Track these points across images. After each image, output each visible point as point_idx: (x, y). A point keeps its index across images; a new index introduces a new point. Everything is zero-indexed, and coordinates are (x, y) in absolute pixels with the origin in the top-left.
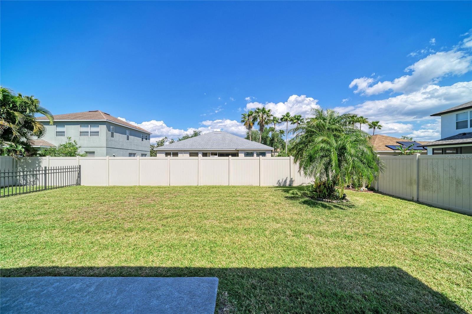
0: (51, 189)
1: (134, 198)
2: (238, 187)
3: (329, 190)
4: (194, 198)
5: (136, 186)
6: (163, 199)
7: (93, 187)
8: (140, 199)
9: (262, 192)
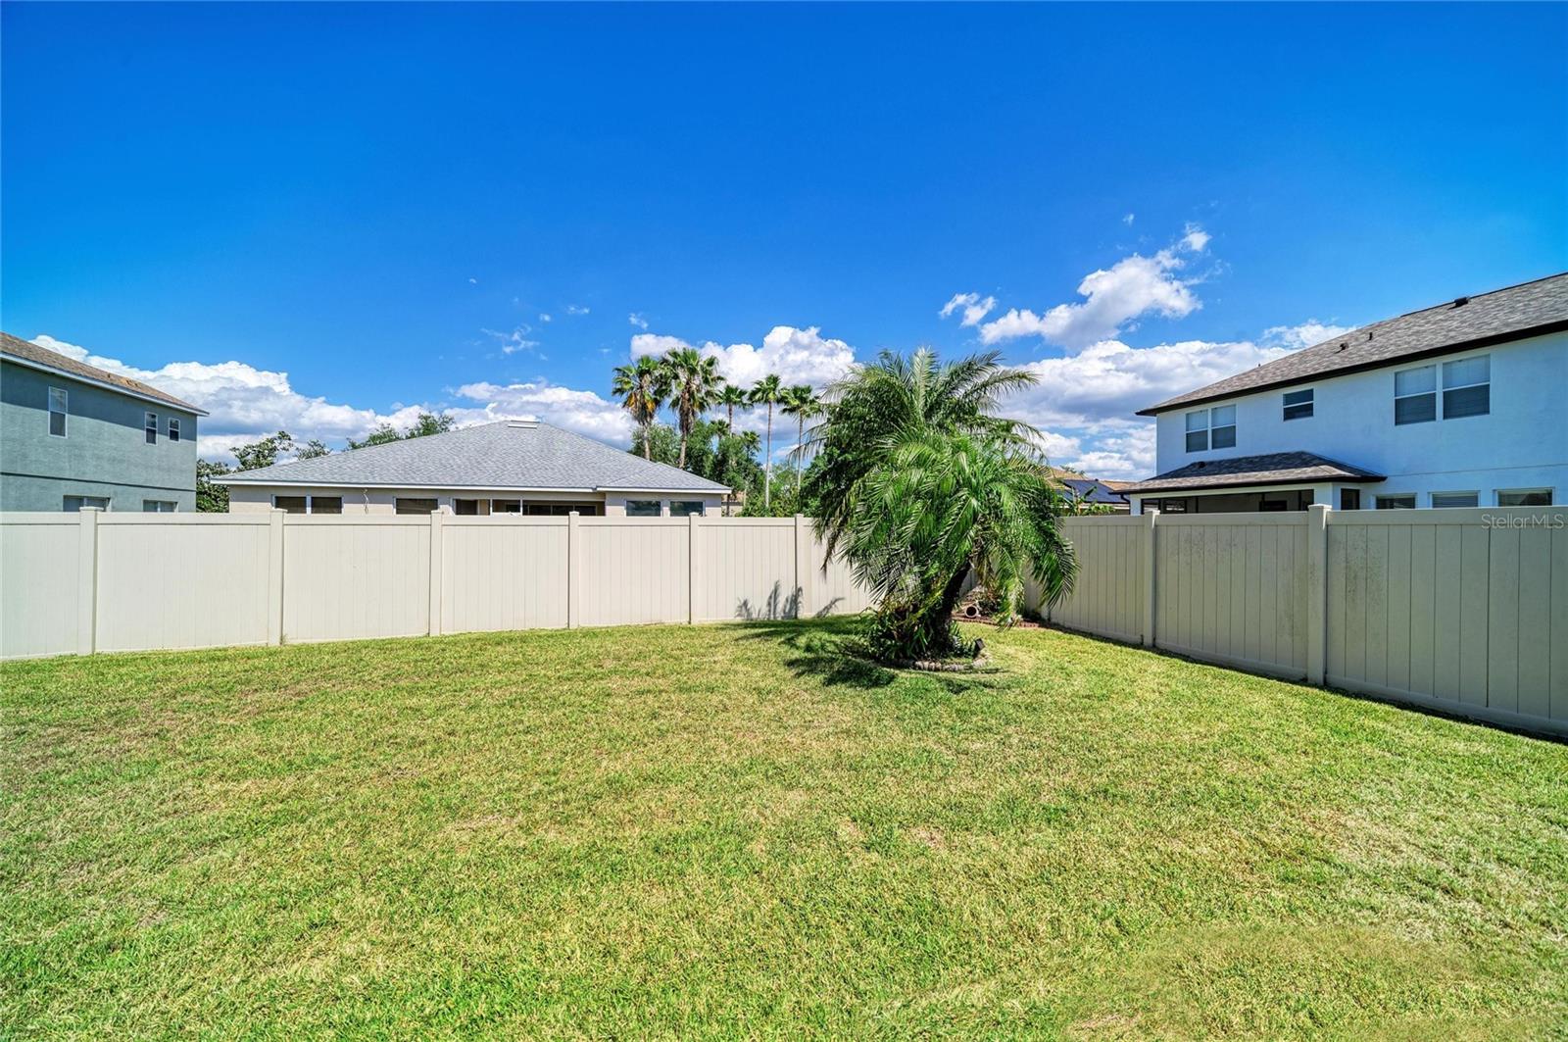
2: (609, 633)
3: (932, 631)
4: (400, 700)
6: (219, 722)
9: (702, 650)
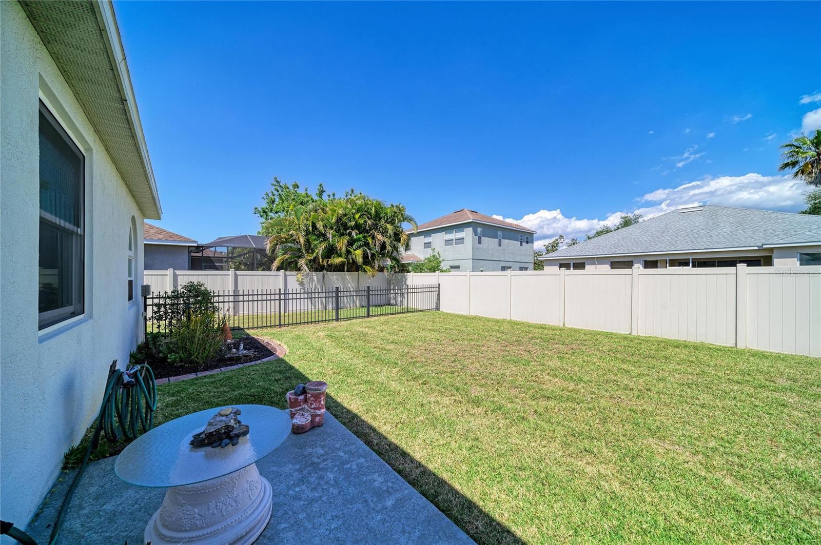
0: (412, 312)
1: (497, 341)
2: (781, 358)
4: (618, 364)
5: (506, 319)
6: (546, 353)
7: (452, 315)
8: (506, 344)
